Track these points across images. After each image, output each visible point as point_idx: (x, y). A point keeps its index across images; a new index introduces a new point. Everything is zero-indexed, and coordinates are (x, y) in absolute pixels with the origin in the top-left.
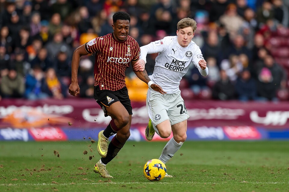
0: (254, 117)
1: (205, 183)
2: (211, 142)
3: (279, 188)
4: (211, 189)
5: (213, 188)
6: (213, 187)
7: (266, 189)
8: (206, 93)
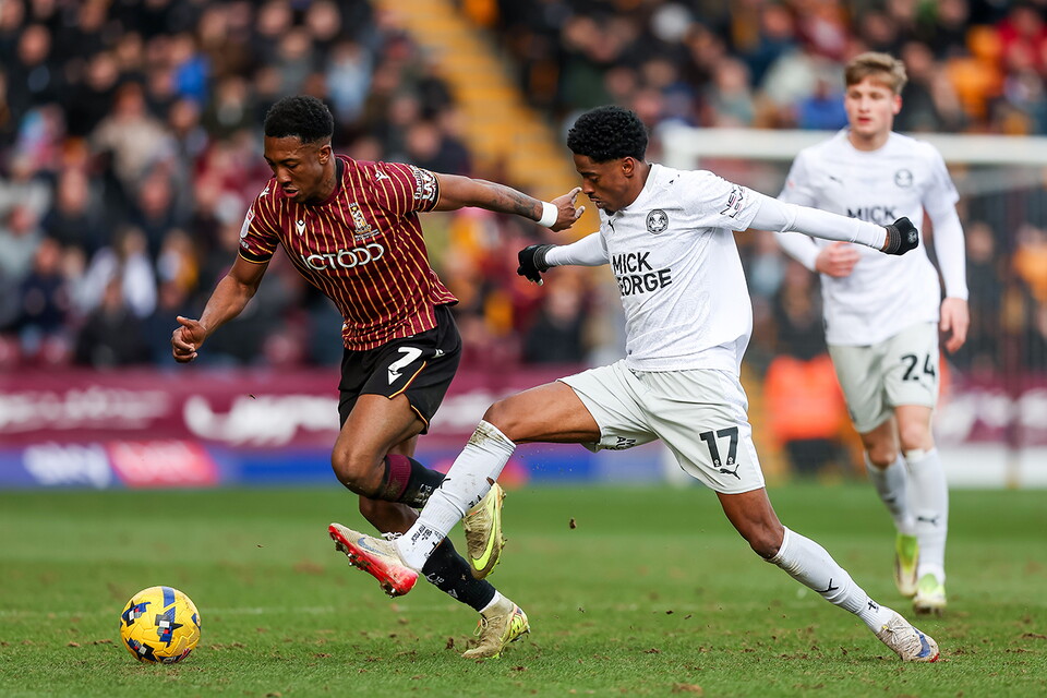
0: (199, 416)
1: (52, 615)
2: (73, 495)
3: (268, 628)
4: (69, 631)
5: (73, 630)
6: (75, 626)
7: (229, 630)
8: (59, 347)
